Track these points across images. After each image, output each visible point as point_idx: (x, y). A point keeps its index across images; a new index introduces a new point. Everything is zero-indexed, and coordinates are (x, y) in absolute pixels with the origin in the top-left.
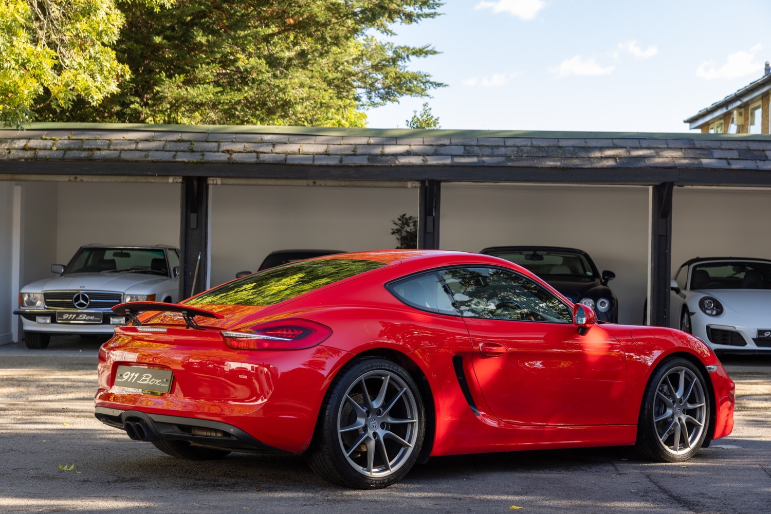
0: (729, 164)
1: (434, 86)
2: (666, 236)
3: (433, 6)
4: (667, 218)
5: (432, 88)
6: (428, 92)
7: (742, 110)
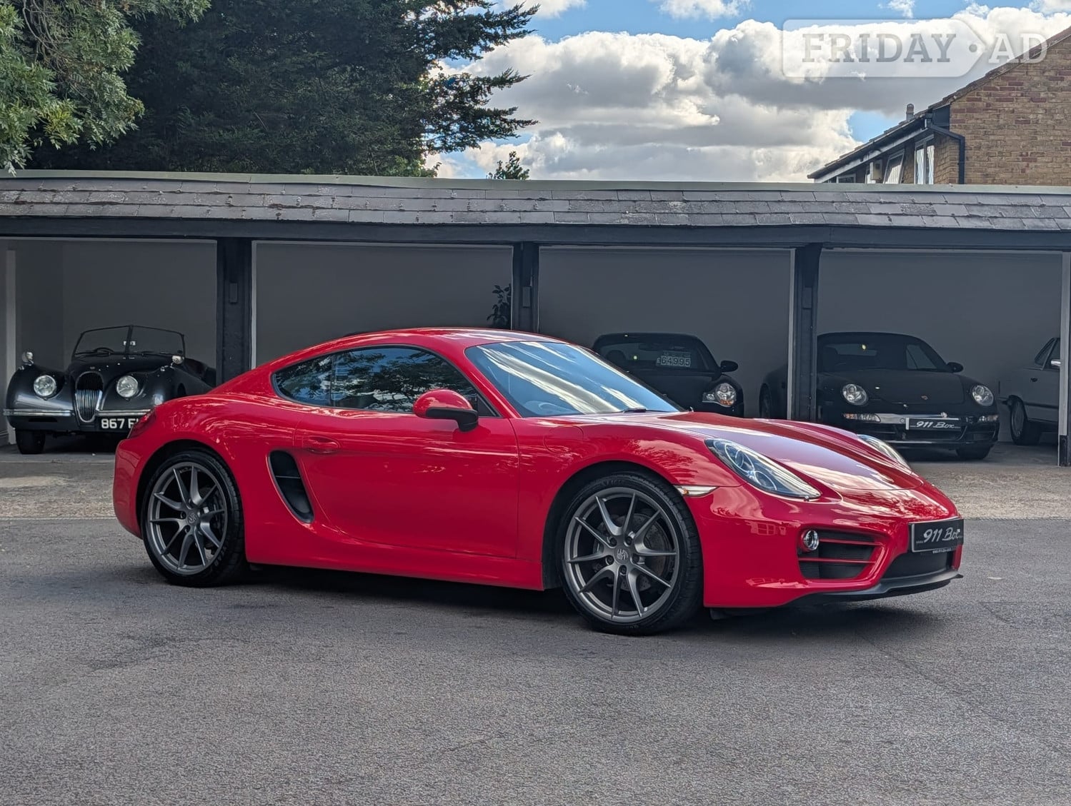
0: (890, 220)
1: (521, 125)
2: (811, 309)
3: (518, 25)
4: (812, 287)
5: (518, 127)
6: (515, 132)
7: (880, 162)
